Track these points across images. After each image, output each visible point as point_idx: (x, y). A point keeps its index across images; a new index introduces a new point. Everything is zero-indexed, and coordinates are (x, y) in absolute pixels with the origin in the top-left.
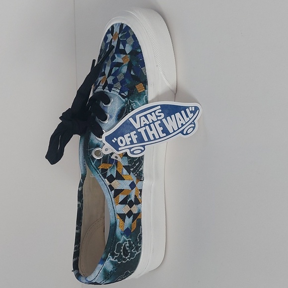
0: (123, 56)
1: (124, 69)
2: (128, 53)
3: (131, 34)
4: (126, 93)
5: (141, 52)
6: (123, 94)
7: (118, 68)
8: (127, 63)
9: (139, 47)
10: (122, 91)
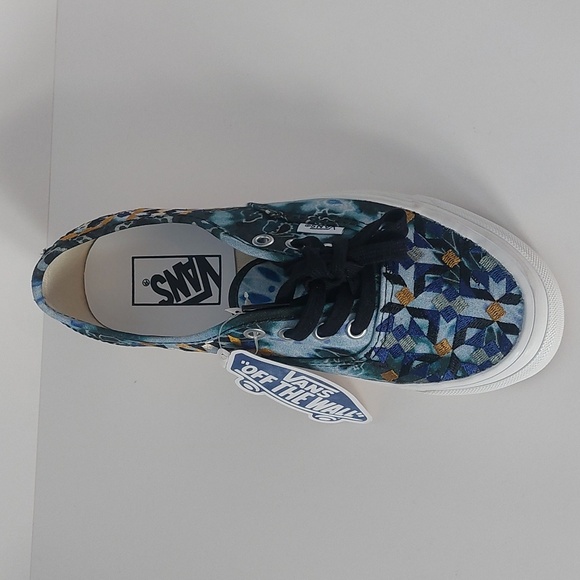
0: (451, 340)
1: (422, 348)
2: (457, 352)
3: (494, 359)
4: (376, 358)
5: (457, 378)
6: (373, 353)
7: (426, 332)
8: (435, 352)
9: (465, 375)
10: (379, 351)
